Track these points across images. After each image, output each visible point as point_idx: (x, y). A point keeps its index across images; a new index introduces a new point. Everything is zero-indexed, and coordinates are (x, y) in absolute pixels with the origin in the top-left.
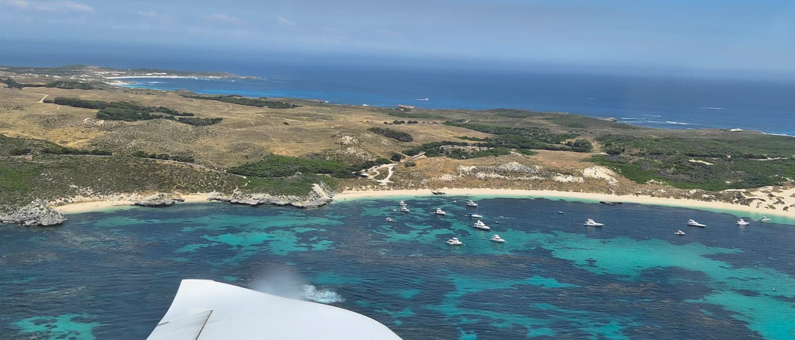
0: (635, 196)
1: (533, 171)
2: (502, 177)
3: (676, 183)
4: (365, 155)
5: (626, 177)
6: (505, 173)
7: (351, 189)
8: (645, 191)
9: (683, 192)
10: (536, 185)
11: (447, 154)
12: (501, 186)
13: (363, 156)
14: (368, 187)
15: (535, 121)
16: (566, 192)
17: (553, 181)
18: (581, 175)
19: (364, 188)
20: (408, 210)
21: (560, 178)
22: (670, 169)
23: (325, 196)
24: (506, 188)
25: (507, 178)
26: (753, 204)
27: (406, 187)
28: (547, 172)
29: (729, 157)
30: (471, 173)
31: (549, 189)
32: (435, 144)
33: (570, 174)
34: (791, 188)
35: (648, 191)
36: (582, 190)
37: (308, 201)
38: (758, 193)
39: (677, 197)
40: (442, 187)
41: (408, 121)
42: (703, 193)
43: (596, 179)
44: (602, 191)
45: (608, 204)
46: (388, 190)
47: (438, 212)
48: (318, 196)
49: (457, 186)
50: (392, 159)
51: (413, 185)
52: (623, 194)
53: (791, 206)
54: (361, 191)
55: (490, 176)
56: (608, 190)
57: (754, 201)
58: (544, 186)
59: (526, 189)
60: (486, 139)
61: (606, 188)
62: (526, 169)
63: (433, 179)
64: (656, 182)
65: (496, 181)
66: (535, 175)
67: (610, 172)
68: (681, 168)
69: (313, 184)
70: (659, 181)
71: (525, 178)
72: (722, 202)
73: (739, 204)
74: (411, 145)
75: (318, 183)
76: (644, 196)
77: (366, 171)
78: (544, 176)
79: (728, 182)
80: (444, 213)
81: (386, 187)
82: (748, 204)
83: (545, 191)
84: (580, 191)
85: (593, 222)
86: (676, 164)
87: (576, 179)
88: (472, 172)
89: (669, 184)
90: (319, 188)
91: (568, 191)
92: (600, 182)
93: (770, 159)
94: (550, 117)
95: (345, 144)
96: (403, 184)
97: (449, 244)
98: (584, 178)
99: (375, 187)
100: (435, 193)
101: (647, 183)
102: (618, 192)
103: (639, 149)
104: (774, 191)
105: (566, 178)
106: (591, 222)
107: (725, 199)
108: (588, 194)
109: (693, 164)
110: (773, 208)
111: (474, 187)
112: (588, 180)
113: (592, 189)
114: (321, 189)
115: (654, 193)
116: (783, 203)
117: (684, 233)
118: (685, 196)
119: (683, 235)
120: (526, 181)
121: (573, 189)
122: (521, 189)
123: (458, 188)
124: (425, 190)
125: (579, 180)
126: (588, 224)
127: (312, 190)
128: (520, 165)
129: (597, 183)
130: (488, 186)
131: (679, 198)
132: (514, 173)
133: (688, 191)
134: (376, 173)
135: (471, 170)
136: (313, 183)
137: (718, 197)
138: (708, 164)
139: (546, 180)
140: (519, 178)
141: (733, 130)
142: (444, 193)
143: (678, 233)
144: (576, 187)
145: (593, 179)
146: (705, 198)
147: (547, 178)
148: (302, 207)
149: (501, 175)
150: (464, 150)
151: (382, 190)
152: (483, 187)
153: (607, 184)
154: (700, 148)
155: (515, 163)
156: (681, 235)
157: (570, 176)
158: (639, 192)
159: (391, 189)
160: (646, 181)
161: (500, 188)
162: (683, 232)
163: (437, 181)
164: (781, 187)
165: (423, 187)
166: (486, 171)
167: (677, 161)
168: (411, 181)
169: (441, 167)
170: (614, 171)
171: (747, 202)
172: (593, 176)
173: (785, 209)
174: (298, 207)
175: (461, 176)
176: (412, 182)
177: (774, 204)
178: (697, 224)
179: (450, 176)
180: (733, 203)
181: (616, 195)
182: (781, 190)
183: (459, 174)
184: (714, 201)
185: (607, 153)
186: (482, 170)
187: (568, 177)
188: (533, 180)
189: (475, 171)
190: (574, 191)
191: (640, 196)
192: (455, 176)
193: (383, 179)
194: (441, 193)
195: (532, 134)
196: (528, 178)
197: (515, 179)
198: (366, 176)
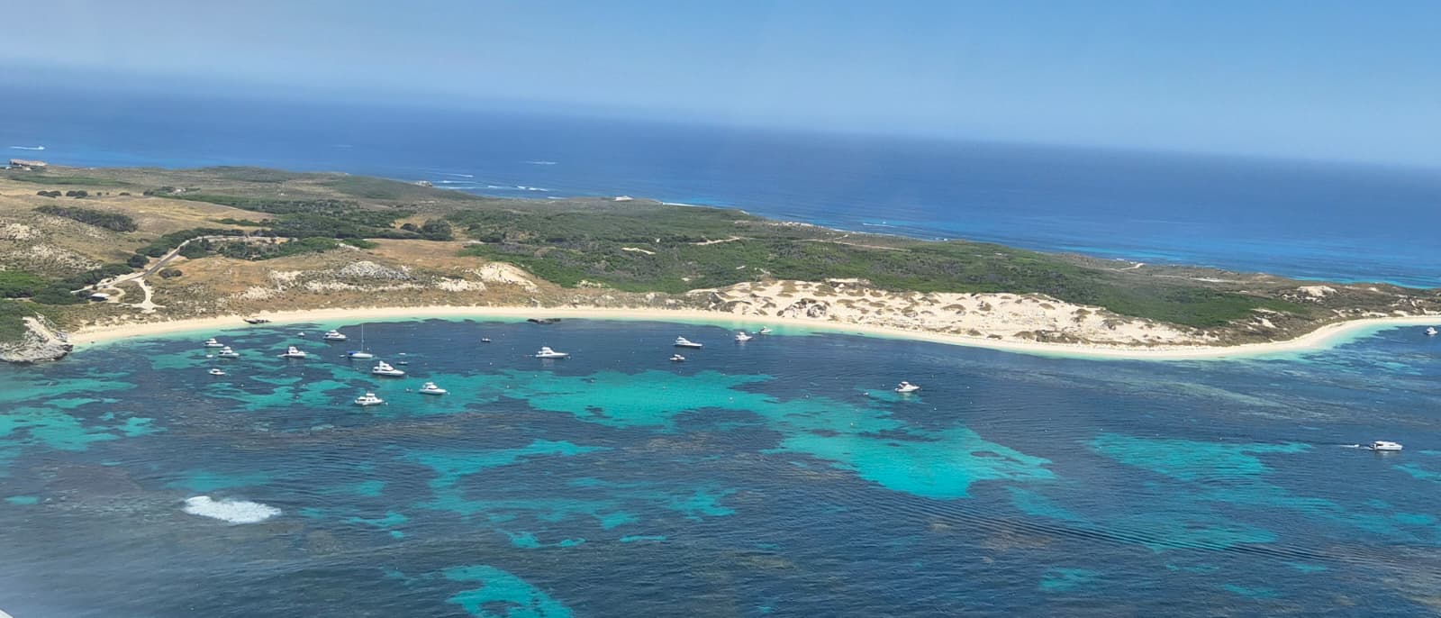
0: (572, 308)
1: (400, 276)
2: (353, 287)
3: (619, 284)
4: (75, 258)
5: (543, 278)
6: (353, 280)
7: (93, 324)
8: (585, 299)
9: (638, 297)
10: (414, 298)
11: (221, 251)
12: (356, 303)
13: (71, 261)
14: (122, 317)
15: (305, 189)
16: (466, 308)
17: (439, 290)
18: (478, 278)
19: (115, 319)
20: (235, 354)
21: (447, 285)
22: (599, 263)
23: (53, 340)
24: (368, 306)
25: (360, 288)
26: (738, 309)
27: (193, 314)
28: (424, 275)
29: (658, 241)
30: (296, 283)
31: (438, 303)
32: (185, 234)
33: (462, 278)
34: (773, 284)
35: (588, 298)
36: (490, 303)
37: (30, 351)
38: (736, 292)
39: (633, 304)
40: (258, 310)
41: (66, 192)
42: (665, 297)
43: (505, 284)
44: (520, 302)
45: (542, 322)
46: (163, 321)
47: (291, 354)
48: (41, 340)
49: (284, 307)
50: (130, 265)
51: (204, 310)
52: (554, 305)
53: (786, 309)
54: (114, 326)
55: (331, 287)
56: (530, 300)
57: (738, 305)
58: (428, 299)
59: (401, 306)
60: (264, 223)
61: (525, 297)
62: (388, 273)
63: (233, 296)
64: (590, 283)
65: (346, 295)
66: (404, 281)
67: (518, 271)
68: (615, 261)
69: (24, 318)
70: (595, 283)
71: (391, 287)
72: (695, 310)
73: (718, 310)
74: (146, 238)
75: (35, 316)
76: (584, 307)
77: (95, 288)
78: (422, 283)
79: (686, 279)
80: (302, 354)
81: (158, 316)
82: (730, 310)
83: (432, 307)
84: (487, 305)
85: (551, 351)
86: (606, 254)
87: (473, 285)
88: (299, 281)
89: (612, 287)
90: (37, 323)
91: (468, 306)
92: (511, 288)
93: (709, 242)
94: (325, 180)
95: (20, 240)
96: (184, 309)
97: (361, 405)
98: (486, 284)
99: (137, 317)
100: (251, 322)
101: (578, 286)
102: (545, 304)
103: (527, 233)
104: (753, 288)
105: (456, 284)
106: (547, 352)
107: (697, 304)
108: (501, 308)
109: (630, 254)
110: (765, 314)
111: (313, 307)
112: (492, 285)
113: (503, 301)
114: (43, 326)
115: (597, 301)
116: (774, 306)
117: (683, 358)
118: (642, 304)
119: (682, 361)
120: (395, 292)
121: (475, 301)
122: (393, 306)
123: (287, 310)
124: (229, 317)
125: (478, 286)
126: (544, 355)
127: (28, 329)
128: (377, 266)
129: (507, 289)
130: (335, 304)
131: (634, 307)
132: (367, 279)
133: (645, 297)
134: (118, 293)
135: (294, 278)
136: (22, 316)
137: (688, 302)
138: (649, 253)
139: (427, 289)
140: (381, 288)
141: (618, 199)
142: (267, 321)
143: (675, 359)
144: (481, 298)
145: (499, 284)
146: (670, 305)
147: (424, 285)
148: (26, 363)
149: (350, 284)
150: (249, 243)
151: (152, 321)
152: (327, 307)
153: (524, 291)
154: (614, 228)
155: (367, 264)
156: (679, 361)
157: (463, 280)
158: (575, 301)
159: (169, 318)
160: (575, 283)
161: (358, 307)
162: (682, 356)
163: (242, 300)
164: (760, 283)
165: (224, 312)
166: (323, 278)
167: (607, 250)
168: (197, 303)
169: (237, 276)
170: (523, 269)
171: (729, 307)
172: (497, 278)
173: (780, 313)
174: (17, 363)
175: (280, 288)
176: (199, 305)
177: (764, 307)
178: (690, 344)
179: (261, 289)
180: (710, 310)
181: (544, 308)
182: (762, 287)
183: (275, 286)
184: (683, 308)
185: (481, 241)
186: (313, 278)
187: (460, 283)
188: (405, 290)
189: (303, 280)
190: (477, 305)
191: (579, 307)
192: (271, 291)
193: (142, 302)
194: (263, 322)
195: (331, 212)
196: (396, 288)
197: (374, 290)
198: (103, 299)
